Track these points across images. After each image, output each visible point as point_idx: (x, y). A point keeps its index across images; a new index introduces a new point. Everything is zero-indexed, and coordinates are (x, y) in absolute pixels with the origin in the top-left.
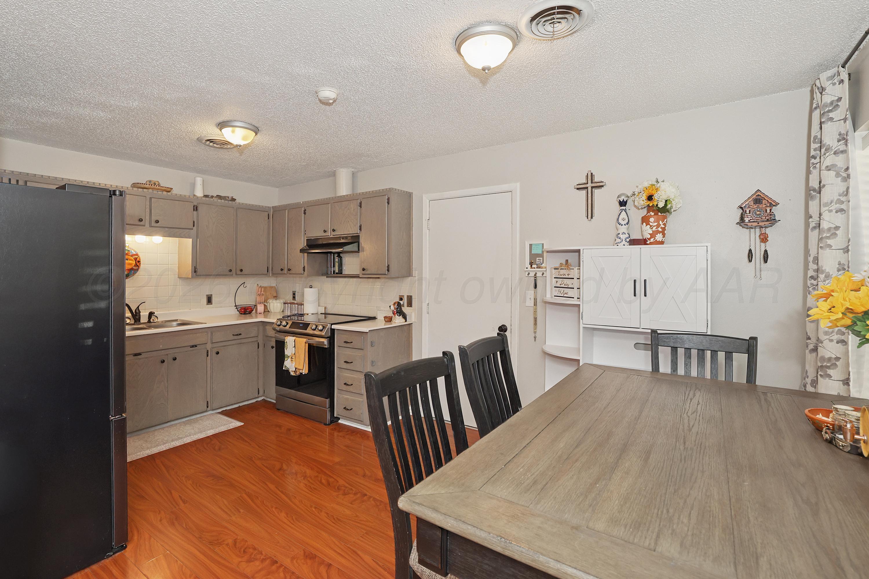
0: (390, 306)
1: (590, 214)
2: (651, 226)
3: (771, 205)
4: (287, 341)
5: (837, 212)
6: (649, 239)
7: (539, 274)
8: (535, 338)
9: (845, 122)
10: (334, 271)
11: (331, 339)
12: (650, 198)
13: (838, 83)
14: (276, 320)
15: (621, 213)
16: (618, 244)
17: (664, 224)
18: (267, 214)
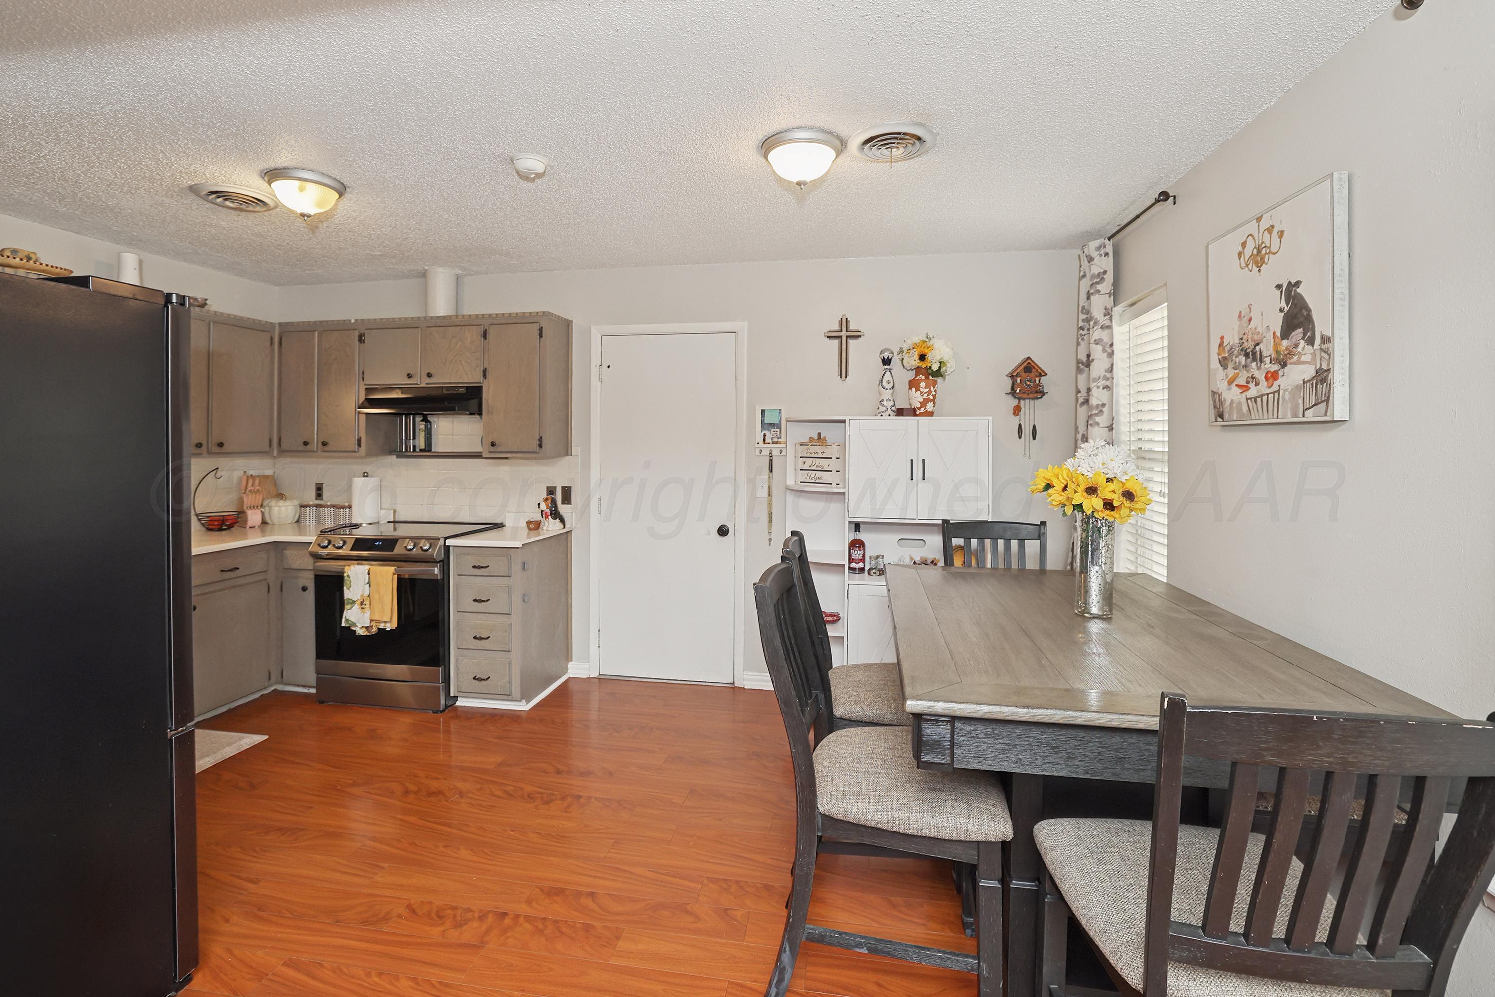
0: (539, 505)
1: (843, 371)
2: (922, 393)
3: (1040, 375)
4: (349, 573)
5: (1103, 389)
6: (919, 409)
7: (776, 452)
8: (770, 540)
9: (1110, 296)
10: (414, 447)
11: (445, 564)
12: (922, 358)
13: (1103, 255)
14: (315, 538)
15: (885, 373)
16: (883, 414)
17: (935, 391)
18: (267, 336)
